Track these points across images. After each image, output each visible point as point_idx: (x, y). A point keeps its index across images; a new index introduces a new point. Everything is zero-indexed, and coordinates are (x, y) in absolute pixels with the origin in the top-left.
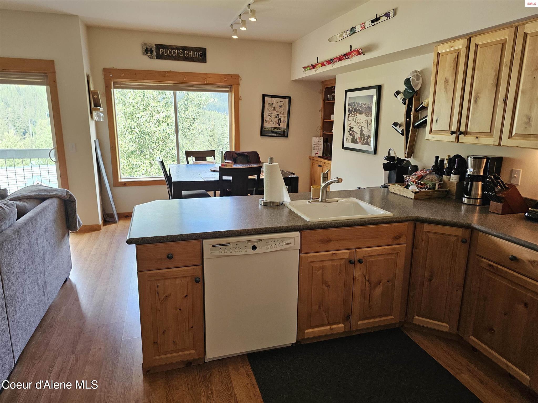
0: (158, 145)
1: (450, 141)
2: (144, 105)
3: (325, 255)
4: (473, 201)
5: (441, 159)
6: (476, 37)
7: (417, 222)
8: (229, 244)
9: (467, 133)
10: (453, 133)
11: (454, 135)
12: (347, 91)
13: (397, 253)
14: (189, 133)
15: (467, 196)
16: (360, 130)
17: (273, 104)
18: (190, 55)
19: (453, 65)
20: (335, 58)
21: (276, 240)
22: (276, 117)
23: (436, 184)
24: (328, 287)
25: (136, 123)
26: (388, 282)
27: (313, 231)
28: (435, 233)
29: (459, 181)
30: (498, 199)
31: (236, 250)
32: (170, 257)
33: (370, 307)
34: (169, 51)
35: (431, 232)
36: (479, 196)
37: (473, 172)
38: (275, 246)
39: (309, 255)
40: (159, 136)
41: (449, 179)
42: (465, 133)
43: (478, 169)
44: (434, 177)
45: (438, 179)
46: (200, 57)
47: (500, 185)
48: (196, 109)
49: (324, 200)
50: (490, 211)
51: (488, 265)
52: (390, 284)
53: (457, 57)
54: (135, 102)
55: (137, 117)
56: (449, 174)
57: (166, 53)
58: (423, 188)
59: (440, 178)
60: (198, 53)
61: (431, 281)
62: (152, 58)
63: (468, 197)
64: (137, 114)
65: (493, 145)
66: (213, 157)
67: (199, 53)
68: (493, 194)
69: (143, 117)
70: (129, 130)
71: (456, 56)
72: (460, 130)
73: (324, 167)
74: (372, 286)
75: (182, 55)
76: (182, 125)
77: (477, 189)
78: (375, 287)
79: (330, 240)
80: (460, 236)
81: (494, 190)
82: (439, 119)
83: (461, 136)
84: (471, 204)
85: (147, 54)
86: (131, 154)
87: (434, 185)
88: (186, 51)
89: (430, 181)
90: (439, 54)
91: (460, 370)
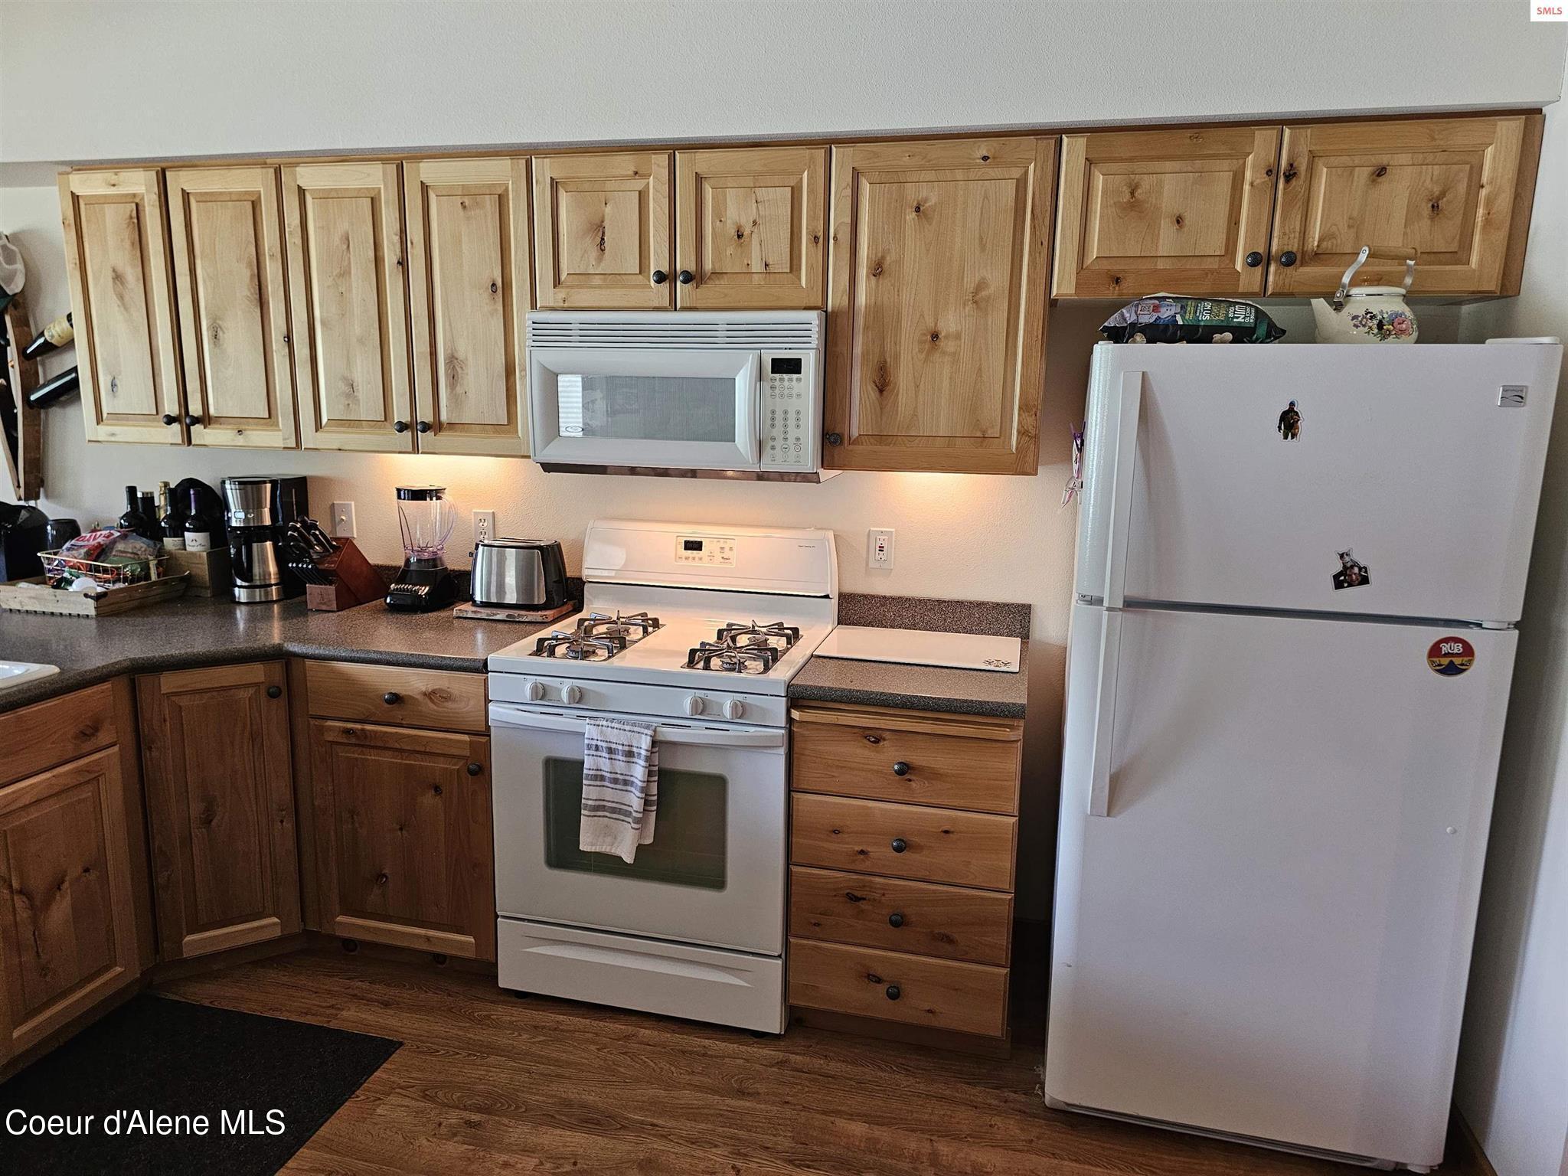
1: (167, 442)
4: (260, 591)
5: (143, 494)
6: (181, 173)
7: (136, 676)
9: (209, 421)
10: (170, 420)
11: (176, 426)
13: (96, 779)
15: (244, 584)
19: (127, 235)
23: (149, 564)
26: (86, 871)
28: (194, 692)
29: (211, 548)
30: (322, 577)
33: (44, 971)
35: (186, 693)
36: (272, 577)
37: (246, 519)
41: (182, 547)
42: (205, 420)
43: (255, 510)
44: (139, 545)
45: (152, 550)
47: (320, 543)
50: (309, 610)
51: (343, 732)
52: (94, 876)
53: (134, 214)
56: (178, 532)
58: (114, 582)
59: (155, 546)
61: (209, 823)
63: (247, 584)
65: (284, 448)
68: (310, 567)
71: (132, 211)
72: (191, 414)
74: (37, 903)
77: (264, 561)
78: (49, 900)
80: (262, 682)
81: (310, 557)
82: (117, 382)
83: (196, 429)
84: (258, 600)
87: (146, 567)
89: (130, 557)
90: (75, 197)
91: (332, 1007)
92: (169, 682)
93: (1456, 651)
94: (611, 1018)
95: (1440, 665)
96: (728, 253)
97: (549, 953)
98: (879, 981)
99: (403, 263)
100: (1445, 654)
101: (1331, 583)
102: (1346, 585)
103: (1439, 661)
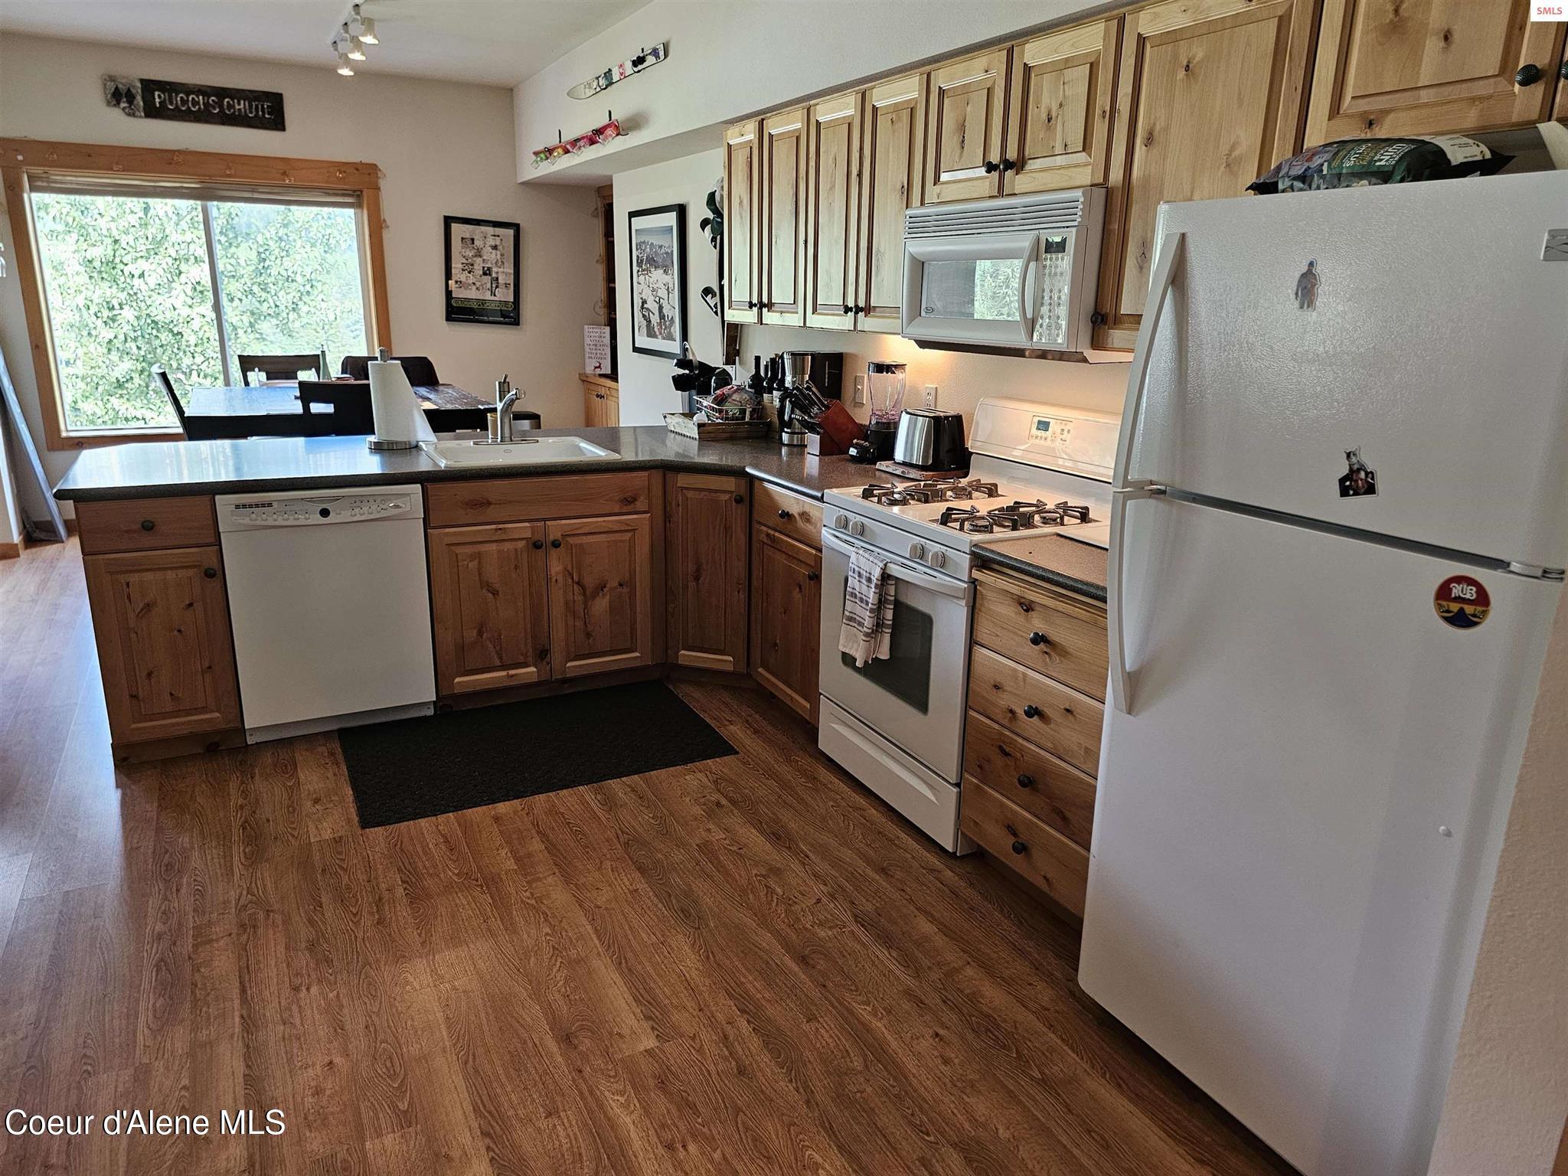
0: (203, 359)
1: (751, 321)
2: (150, 239)
3: (479, 531)
6: (769, 120)
7: (666, 472)
8: (270, 505)
9: (772, 306)
10: (751, 305)
11: (754, 310)
12: (632, 215)
13: (634, 530)
14: (297, 324)
16: (657, 306)
17: (473, 240)
18: (240, 110)
19: (746, 171)
20: (583, 138)
21: (371, 499)
22: (485, 274)
23: (748, 410)
24: (495, 593)
25: (125, 293)
26: (621, 585)
27: (449, 485)
28: (695, 489)
31: (286, 516)
32: (148, 527)
33: (588, 635)
34: (179, 99)
35: (691, 489)
37: (793, 382)
38: (370, 510)
39: (447, 530)
40: (202, 331)
42: (770, 305)
43: (800, 376)
45: (757, 401)
46: (267, 116)
47: (815, 403)
48: (317, 254)
49: (507, 439)
51: (766, 534)
52: (625, 590)
53: (749, 156)
54: (121, 228)
55: (127, 273)
56: (770, 390)
57: (171, 104)
58: (718, 418)
59: (759, 399)
60: (260, 107)
61: (698, 580)
62: (134, 115)
63: (789, 430)
64: (126, 265)
66: (313, 369)
67: (263, 106)
69: (146, 274)
70: (106, 313)
71: (748, 153)
72: (762, 300)
73: (610, 398)
74: (588, 593)
75: (217, 110)
76: (275, 298)
78: (594, 596)
79: (489, 503)
80: (733, 492)
82: (737, 278)
83: (766, 312)
84: (794, 443)
85: (119, 104)
86: (115, 388)
87: (743, 412)
88: (226, 100)
89: (736, 404)
90: (730, 146)
91: (730, 721)
92: (683, 480)
93: (1468, 596)
94: (864, 795)
95: (1448, 611)
96: (1041, 137)
97: (842, 731)
98: (1015, 834)
99: (860, 175)
100: (1456, 598)
101: (1336, 488)
102: (1351, 492)
103: (1448, 606)
